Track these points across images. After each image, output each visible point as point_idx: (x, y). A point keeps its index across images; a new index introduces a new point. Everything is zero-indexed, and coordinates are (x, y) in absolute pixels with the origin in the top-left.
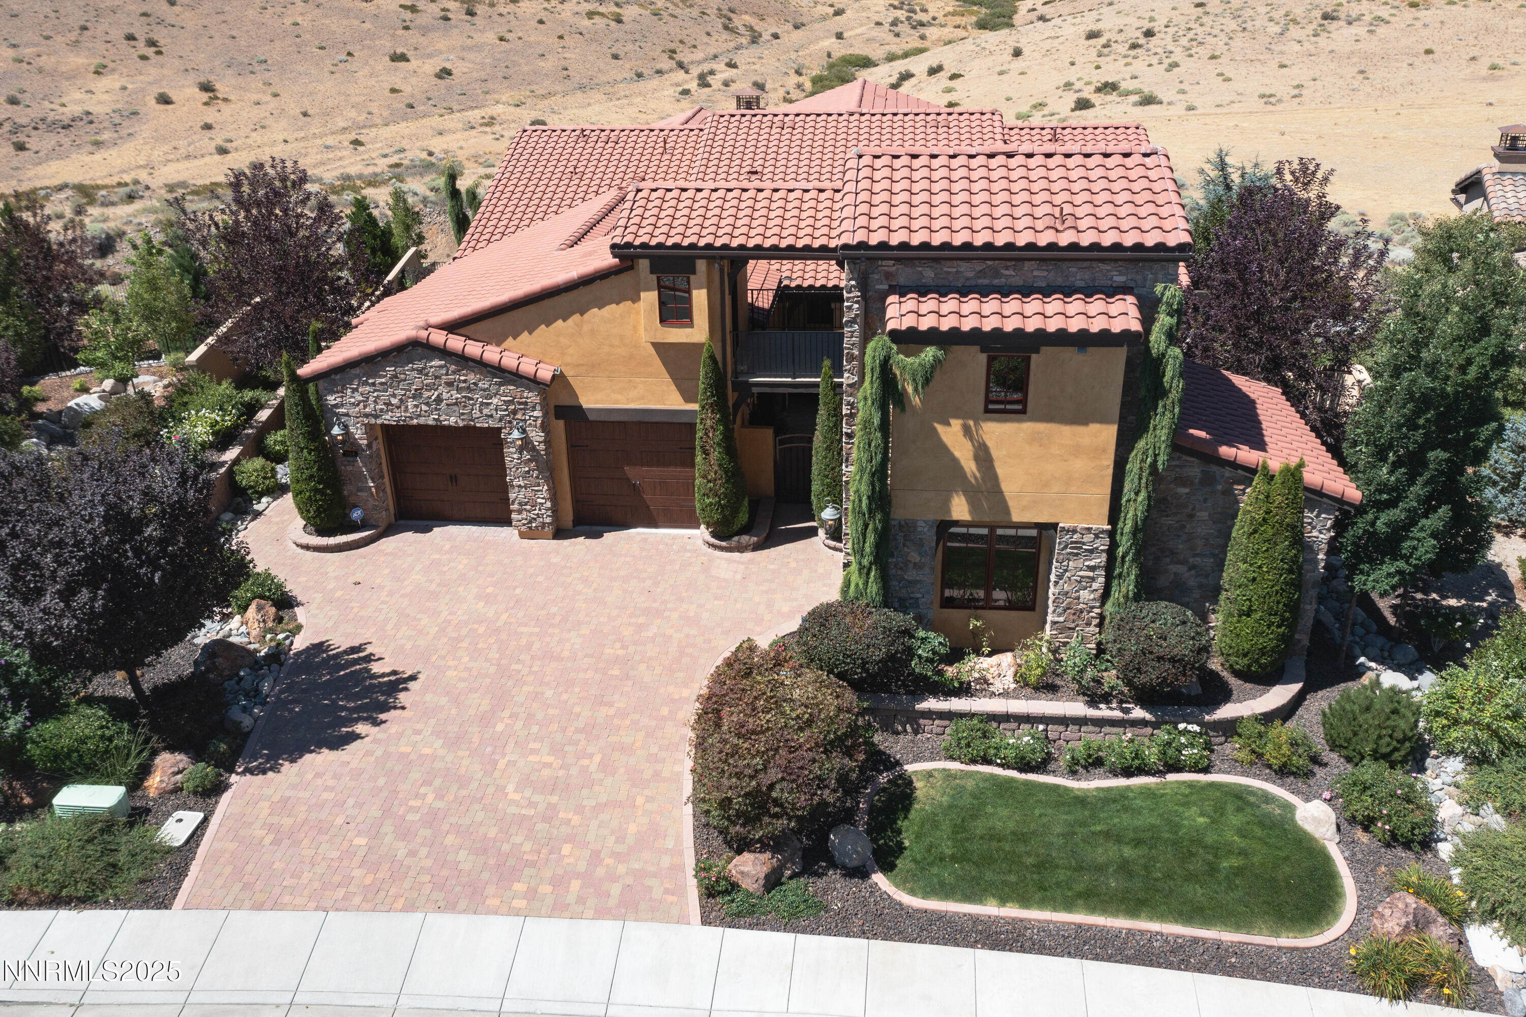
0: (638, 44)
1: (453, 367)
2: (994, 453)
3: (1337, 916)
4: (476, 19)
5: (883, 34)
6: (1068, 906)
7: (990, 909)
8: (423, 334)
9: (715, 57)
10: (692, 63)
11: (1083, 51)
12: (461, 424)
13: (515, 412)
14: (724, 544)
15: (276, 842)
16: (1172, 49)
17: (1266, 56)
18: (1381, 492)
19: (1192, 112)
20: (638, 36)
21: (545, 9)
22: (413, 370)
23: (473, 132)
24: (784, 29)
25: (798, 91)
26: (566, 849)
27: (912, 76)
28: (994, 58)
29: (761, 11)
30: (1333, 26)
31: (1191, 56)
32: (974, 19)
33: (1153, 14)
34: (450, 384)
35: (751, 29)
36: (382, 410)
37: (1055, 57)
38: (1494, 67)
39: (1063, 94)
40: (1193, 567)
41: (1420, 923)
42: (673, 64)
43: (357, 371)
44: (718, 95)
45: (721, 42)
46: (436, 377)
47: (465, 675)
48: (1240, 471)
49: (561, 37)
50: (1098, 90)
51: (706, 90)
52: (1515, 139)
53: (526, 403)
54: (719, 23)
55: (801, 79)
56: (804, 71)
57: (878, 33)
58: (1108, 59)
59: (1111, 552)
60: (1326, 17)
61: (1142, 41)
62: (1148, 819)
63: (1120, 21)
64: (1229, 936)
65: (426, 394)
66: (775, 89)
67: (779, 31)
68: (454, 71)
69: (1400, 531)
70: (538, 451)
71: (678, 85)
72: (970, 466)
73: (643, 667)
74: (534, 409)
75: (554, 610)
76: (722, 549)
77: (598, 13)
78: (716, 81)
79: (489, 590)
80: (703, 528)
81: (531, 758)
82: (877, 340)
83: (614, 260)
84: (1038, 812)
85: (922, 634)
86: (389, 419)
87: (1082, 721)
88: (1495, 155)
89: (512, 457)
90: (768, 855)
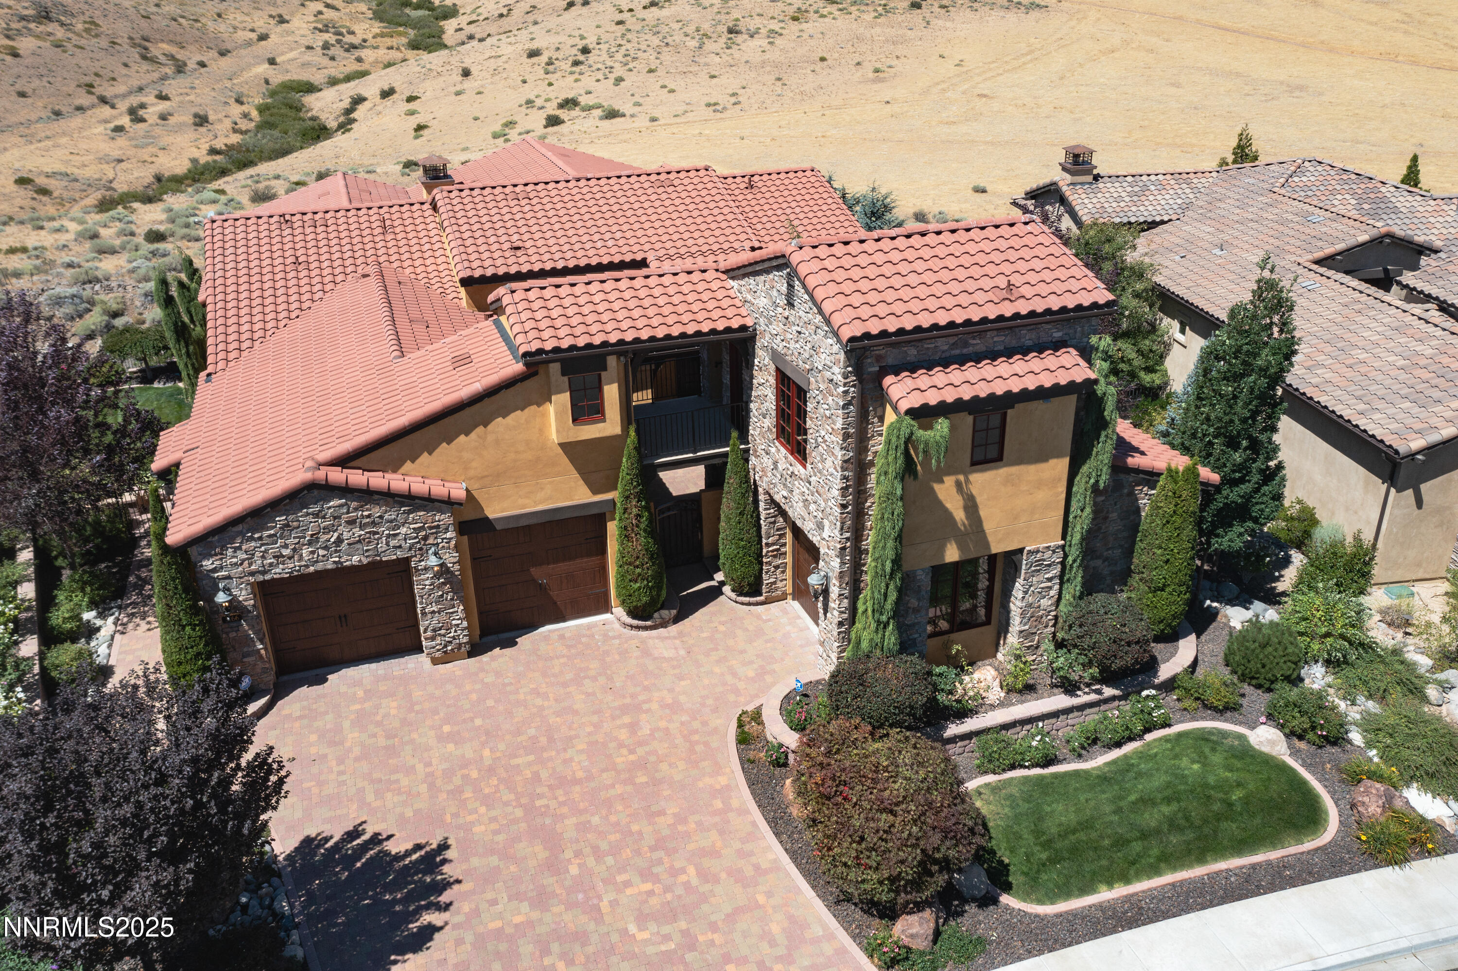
0: (45, 79)
1: (354, 504)
2: (979, 500)
3: (1327, 814)
5: (316, 57)
6: (1154, 870)
7: (1105, 895)
8: (320, 474)
9: (141, 89)
10: (116, 96)
11: (530, 69)
12: (365, 561)
13: (425, 538)
14: (649, 623)
16: (611, 64)
17: (694, 68)
18: (1234, 471)
19: (655, 123)
20: (43, 71)
22: (308, 514)
24: (209, 56)
25: (245, 121)
27: (365, 99)
28: (443, 79)
29: (178, 39)
30: (739, 39)
31: (630, 70)
32: (404, 40)
33: (581, 32)
34: (351, 522)
35: (172, 57)
36: (271, 565)
37: (505, 75)
38: (877, 71)
39: (528, 111)
40: (1106, 559)
41: (1387, 801)
42: (93, 99)
43: (240, 528)
44: (158, 131)
45: (141, 74)
46: (335, 518)
47: (494, 826)
48: (1141, 476)
50: (561, 106)
51: (141, 125)
52: (1076, 156)
53: (438, 527)
54: (135, 54)
55: (245, 108)
56: (245, 100)
57: (308, 57)
58: (556, 76)
59: (1063, 563)
60: (730, 31)
61: (581, 58)
62: (1159, 780)
63: (554, 40)
64: (1274, 855)
65: (324, 537)
66: (220, 121)
67: (204, 59)
70: (452, 573)
71: (106, 121)
72: (959, 515)
73: (664, 766)
74: (447, 530)
75: (532, 732)
76: (646, 628)
78: (151, 114)
79: (446, 729)
80: (619, 611)
81: (629, 891)
82: (900, 421)
83: (519, 367)
84: (1082, 798)
85: (938, 670)
86: (279, 572)
87: (1067, 711)
88: (1064, 169)
89: (422, 584)
90: (928, 911)
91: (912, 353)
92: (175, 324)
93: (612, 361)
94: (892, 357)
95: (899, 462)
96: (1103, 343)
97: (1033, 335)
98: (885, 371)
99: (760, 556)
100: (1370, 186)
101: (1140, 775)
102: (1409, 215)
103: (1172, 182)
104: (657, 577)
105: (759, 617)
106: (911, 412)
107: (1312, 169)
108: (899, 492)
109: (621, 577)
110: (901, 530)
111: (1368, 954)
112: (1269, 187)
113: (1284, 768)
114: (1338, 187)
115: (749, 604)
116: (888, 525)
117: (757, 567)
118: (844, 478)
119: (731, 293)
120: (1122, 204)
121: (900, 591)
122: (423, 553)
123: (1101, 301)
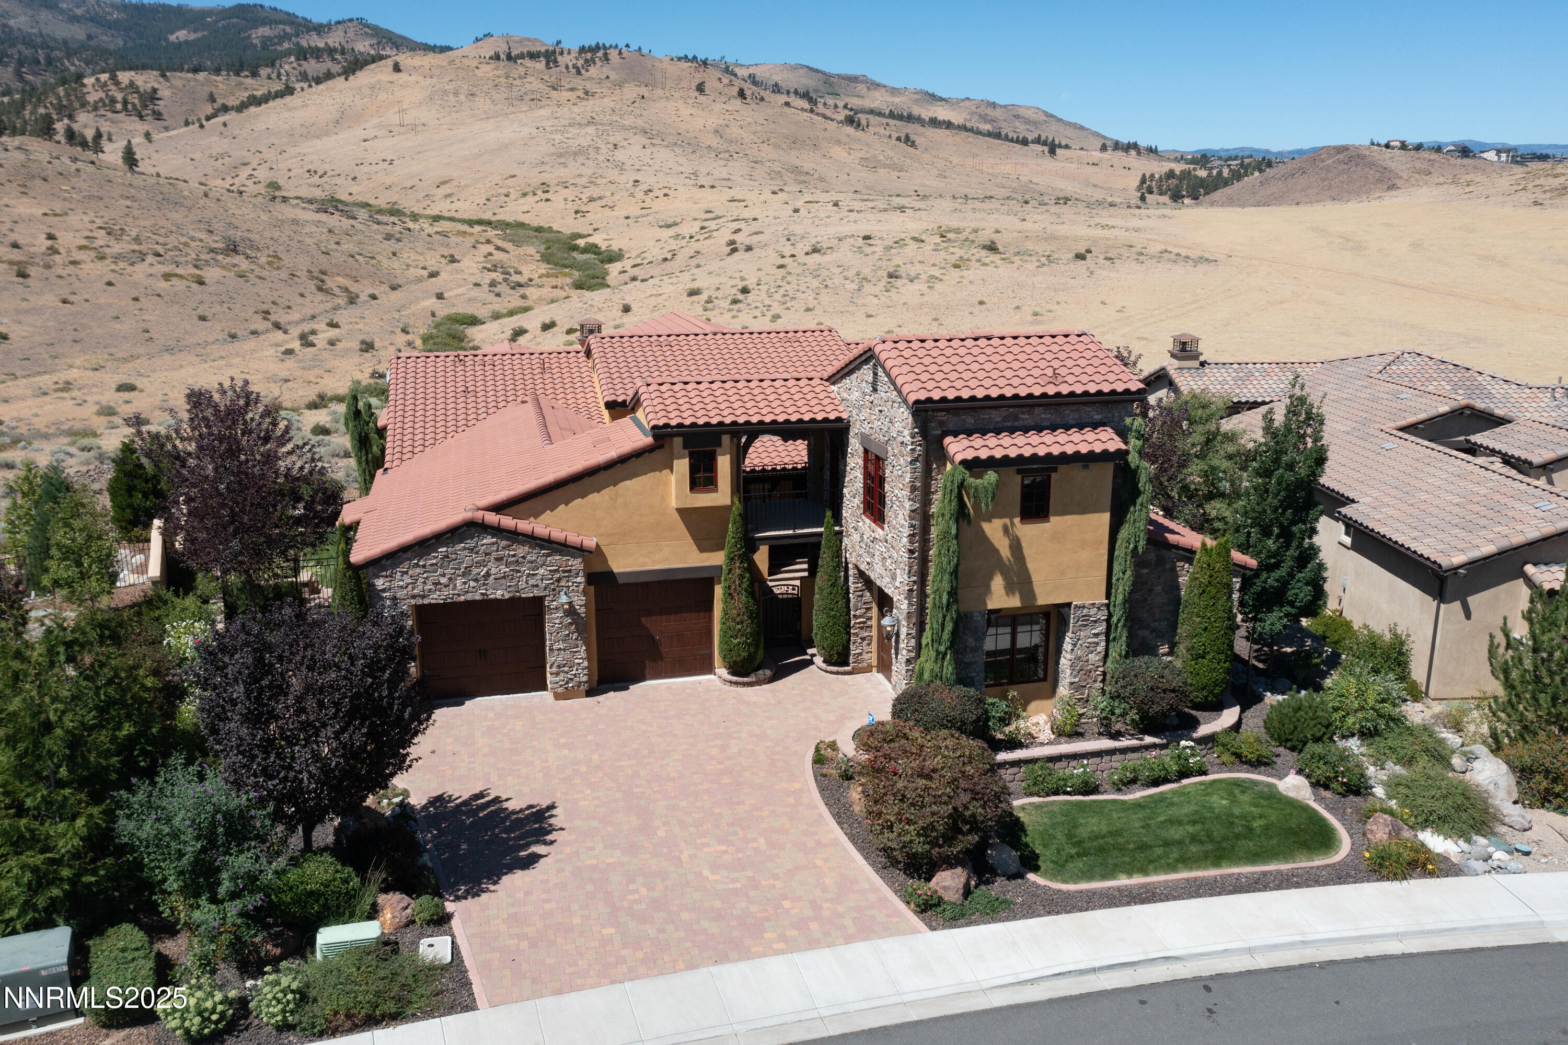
0: (226, 305)
1: (503, 544)
2: (1024, 546)
3: (1340, 842)
4: (29, 281)
5: (483, 294)
6: (1172, 868)
7: (1123, 881)
8: (480, 514)
9: (313, 317)
10: (289, 323)
11: (689, 307)
12: (507, 596)
13: (559, 580)
14: (746, 680)
15: (533, 945)
16: (769, 303)
17: (852, 308)
18: (1269, 557)
20: (224, 297)
21: (113, 271)
22: (465, 549)
23: (47, 399)
24: (380, 290)
25: (409, 349)
26: (787, 904)
27: (526, 331)
28: (603, 314)
29: (354, 273)
30: (899, 283)
31: (788, 309)
32: (568, 281)
33: (742, 274)
34: (499, 559)
35: (347, 290)
36: (430, 590)
37: (664, 312)
38: (1036, 314)
40: (1153, 631)
41: (1395, 832)
42: (269, 325)
43: (409, 554)
44: (325, 355)
45: (316, 303)
46: (486, 554)
47: (596, 802)
48: (1181, 552)
49: (136, 299)
51: (310, 349)
52: (1184, 344)
53: (570, 571)
54: (312, 285)
55: (410, 337)
56: (410, 330)
57: (475, 293)
58: (714, 313)
59: (1108, 621)
60: (890, 276)
61: (740, 297)
62: (1187, 809)
63: (714, 281)
64: (1284, 867)
65: (475, 571)
67: (376, 292)
68: (11, 336)
69: (1284, 584)
70: (578, 614)
71: (277, 345)
73: (747, 774)
74: (577, 575)
75: (636, 746)
76: (744, 684)
77: (176, 275)
78: (320, 340)
79: (563, 740)
80: (723, 672)
81: (706, 850)
82: (954, 469)
83: (649, 440)
84: (1115, 815)
85: (990, 700)
86: (436, 598)
87: (1111, 752)
88: (1173, 356)
89: (554, 623)
90: (959, 870)
91: (970, 421)
92: (360, 434)
93: (726, 439)
94: (952, 422)
95: (954, 504)
96: (1136, 423)
97: (1076, 416)
98: (945, 433)
99: (848, 626)
100: (1467, 375)
101: (1172, 804)
102: (1504, 400)
103: (1277, 370)
104: (755, 635)
105: (845, 683)
106: (964, 462)
107: (1410, 360)
108: (954, 531)
109: (724, 632)
110: (957, 566)
111: (1354, 934)
112: (1367, 373)
113: (1305, 808)
114: (1435, 375)
115: (838, 673)
116: (945, 560)
117: (845, 637)
118: (912, 526)
119: (832, 395)
120: (1226, 387)
121: (956, 624)
122: (556, 593)
123: (1133, 389)
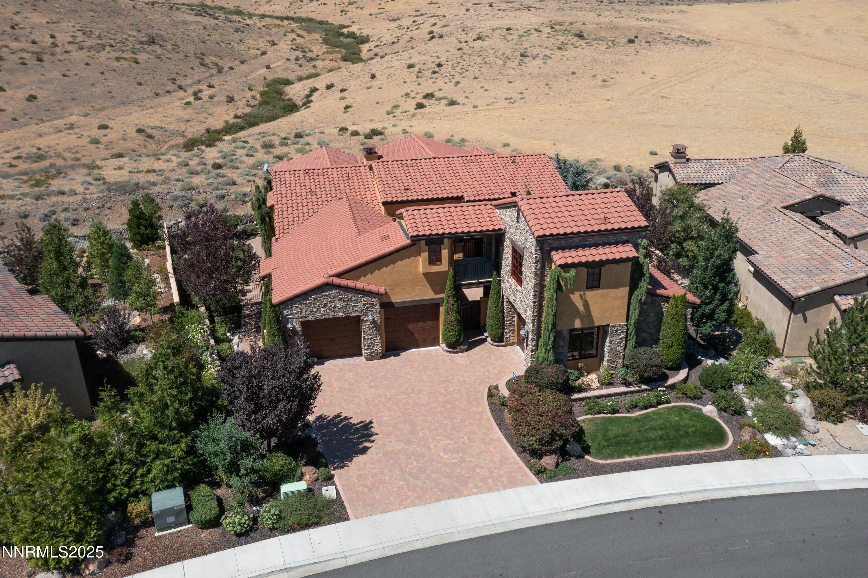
0: (151, 76)
1: (342, 292)
2: (589, 303)
3: (728, 439)
4: (44, 64)
5: (292, 65)
6: (650, 452)
7: (627, 459)
8: (331, 279)
9: (199, 82)
10: (187, 85)
11: (408, 75)
12: (344, 316)
13: (368, 308)
14: (455, 350)
15: (370, 490)
16: (453, 73)
17: (500, 77)
18: (706, 299)
19: (476, 109)
20: (150, 71)
21: (88, 56)
22: (324, 295)
23: (62, 134)
24: (235, 64)
25: (253, 100)
26: (478, 470)
27: (317, 90)
28: (360, 79)
29: (220, 54)
30: (527, 60)
31: (464, 77)
32: (339, 56)
33: (437, 54)
34: (340, 300)
35: (216, 64)
36: (308, 314)
37: (394, 78)
38: (604, 81)
39: (406, 100)
40: (648, 333)
41: (754, 436)
42: (175, 87)
43: (299, 299)
44: (208, 105)
45: (200, 73)
46: (334, 297)
47: (390, 418)
48: (663, 298)
49: (102, 73)
50: (425, 97)
51: (199, 101)
52: (678, 149)
53: (373, 304)
54: (197, 62)
55: (253, 93)
56: (253, 88)
57: (287, 65)
58: (422, 79)
59: (627, 332)
60: (522, 55)
61: (437, 69)
62: (660, 422)
63: (422, 58)
64: (701, 452)
65: (329, 305)
66: (240, 100)
67: (232, 65)
68: (38, 96)
69: (713, 311)
70: (377, 323)
71: (182, 99)
72: (581, 308)
73: (458, 403)
74: (376, 305)
75: (406, 387)
76: (454, 353)
77: (123, 58)
78: (204, 96)
79: (372, 384)
80: (443, 345)
81: (441, 443)
82: (556, 269)
83: (409, 241)
84: (626, 426)
85: (570, 371)
86: (311, 317)
87: (626, 393)
88: (672, 156)
89: (365, 327)
90: (554, 456)
91: (563, 243)
93: (446, 241)
94: (555, 244)
95: (555, 285)
96: (643, 242)
97: (615, 238)
98: (552, 249)
99: (503, 325)
100: (827, 169)
101: (652, 419)
102: (844, 185)
103: (727, 164)
104: (460, 330)
105: (502, 351)
106: (560, 266)
107: (797, 160)
108: (555, 297)
109: (445, 330)
110: (556, 312)
111: (729, 486)
112: (773, 168)
113: (715, 422)
114: (809, 170)
115: (498, 346)
116: (550, 310)
117: (502, 330)
118: (535, 291)
119: (497, 215)
120: (699, 174)
121: (555, 337)
122: (366, 314)
123: (643, 226)
